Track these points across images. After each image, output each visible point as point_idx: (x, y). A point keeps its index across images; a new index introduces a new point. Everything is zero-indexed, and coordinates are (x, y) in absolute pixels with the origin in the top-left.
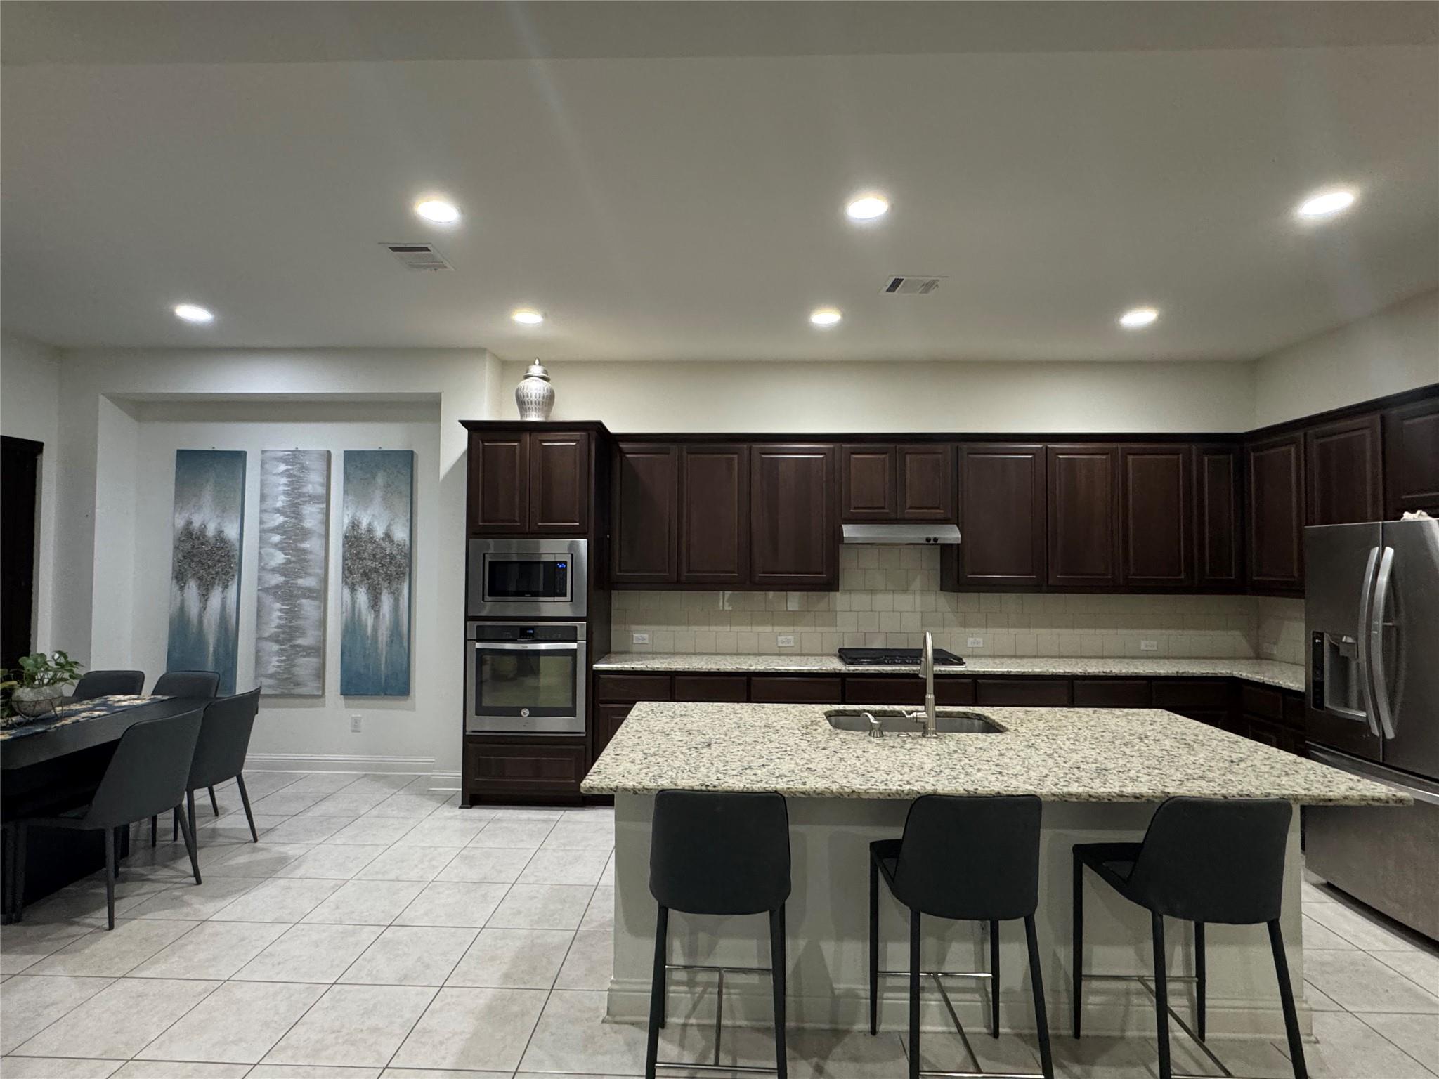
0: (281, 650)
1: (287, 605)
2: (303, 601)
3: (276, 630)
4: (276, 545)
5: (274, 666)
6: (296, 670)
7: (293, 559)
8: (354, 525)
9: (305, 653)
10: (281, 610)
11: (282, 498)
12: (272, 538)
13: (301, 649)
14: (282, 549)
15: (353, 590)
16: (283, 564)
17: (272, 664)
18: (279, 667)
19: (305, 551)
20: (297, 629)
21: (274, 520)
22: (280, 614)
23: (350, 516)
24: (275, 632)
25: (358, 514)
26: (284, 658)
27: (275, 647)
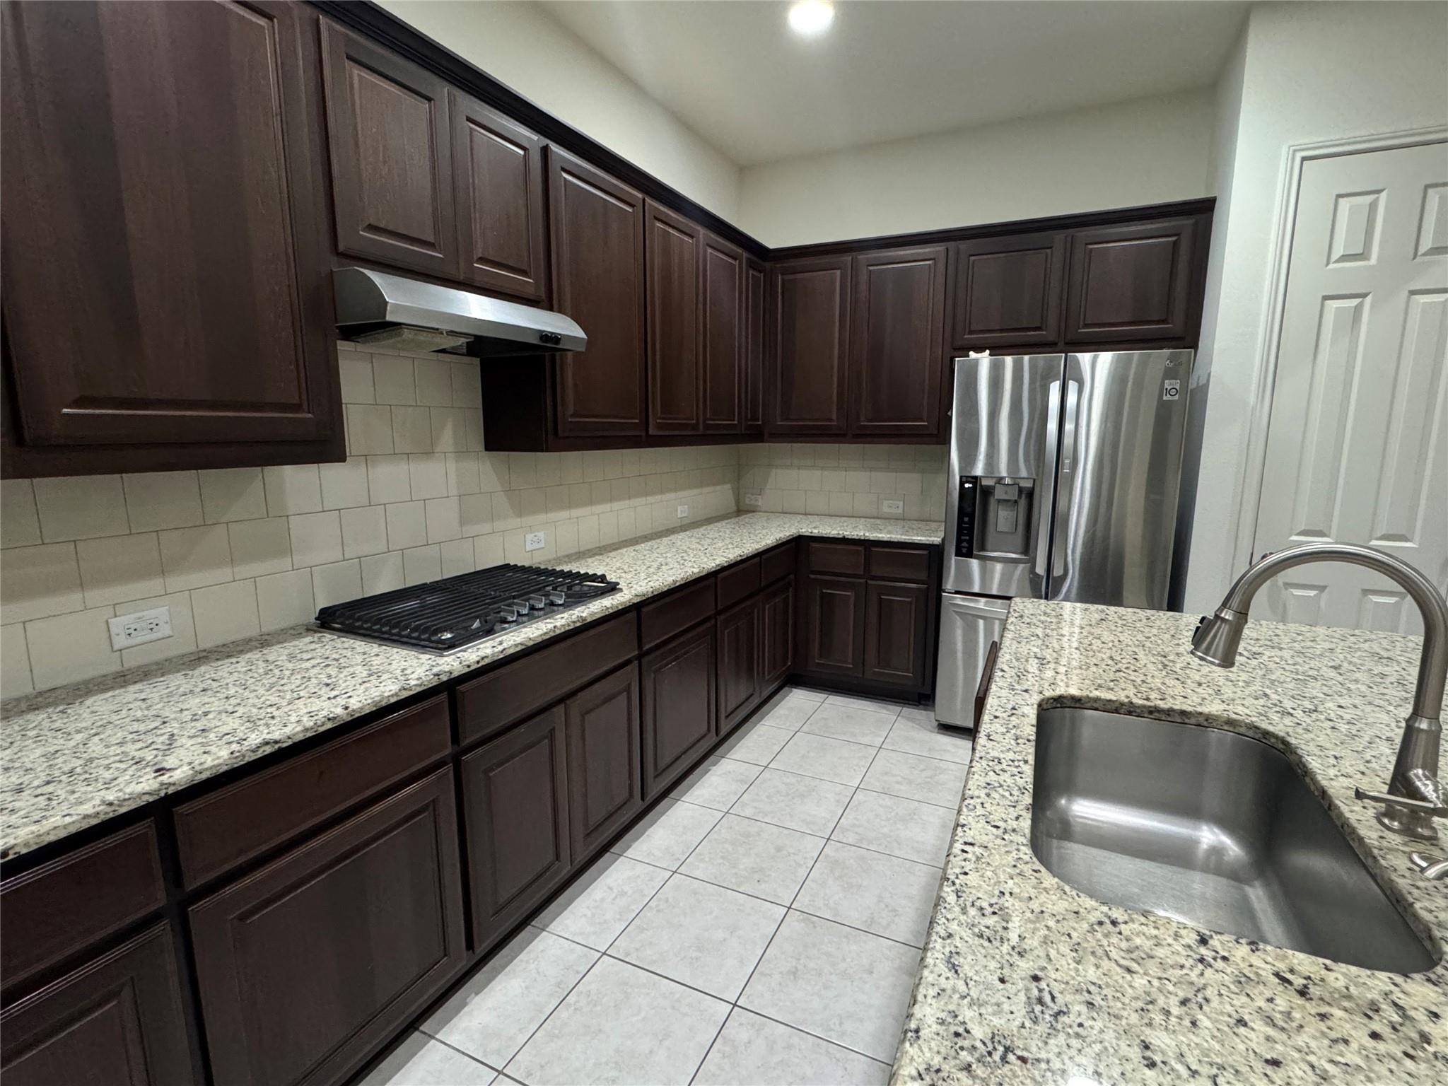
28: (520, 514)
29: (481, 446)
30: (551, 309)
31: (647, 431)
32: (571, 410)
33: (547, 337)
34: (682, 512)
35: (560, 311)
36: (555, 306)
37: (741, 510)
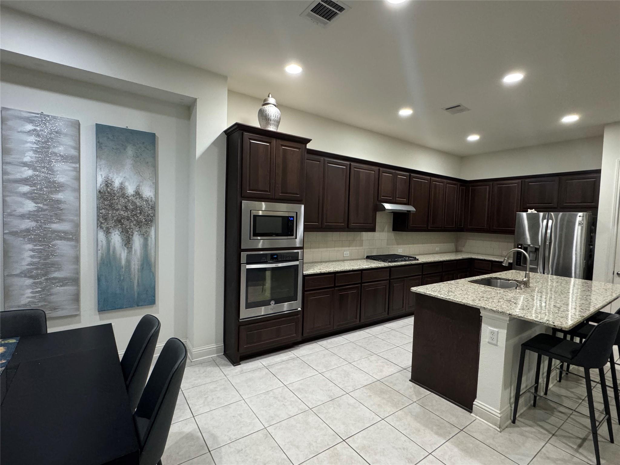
0: (34, 283)
1: (40, 246)
2: (58, 242)
3: (29, 267)
4: (25, 195)
5: (28, 297)
6: (53, 298)
7: (45, 207)
8: (108, 183)
9: (61, 284)
10: (33, 250)
11: (31, 153)
12: (20, 188)
13: (57, 281)
14: (33, 199)
15: (108, 232)
16: (34, 211)
17: (26, 295)
18: (32, 297)
19: (58, 202)
20: (53, 264)
21: (21, 172)
22: (32, 253)
23: (103, 177)
24: (28, 269)
25: (111, 175)
26: (40, 289)
27: (29, 281)
28: (398, 244)
29: (392, 230)
30: (409, 205)
31: (428, 228)
32: (411, 223)
33: (408, 211)
34: (437, 249)
35: (410, 205)
36: (410, 204)
37: (457, 251)
